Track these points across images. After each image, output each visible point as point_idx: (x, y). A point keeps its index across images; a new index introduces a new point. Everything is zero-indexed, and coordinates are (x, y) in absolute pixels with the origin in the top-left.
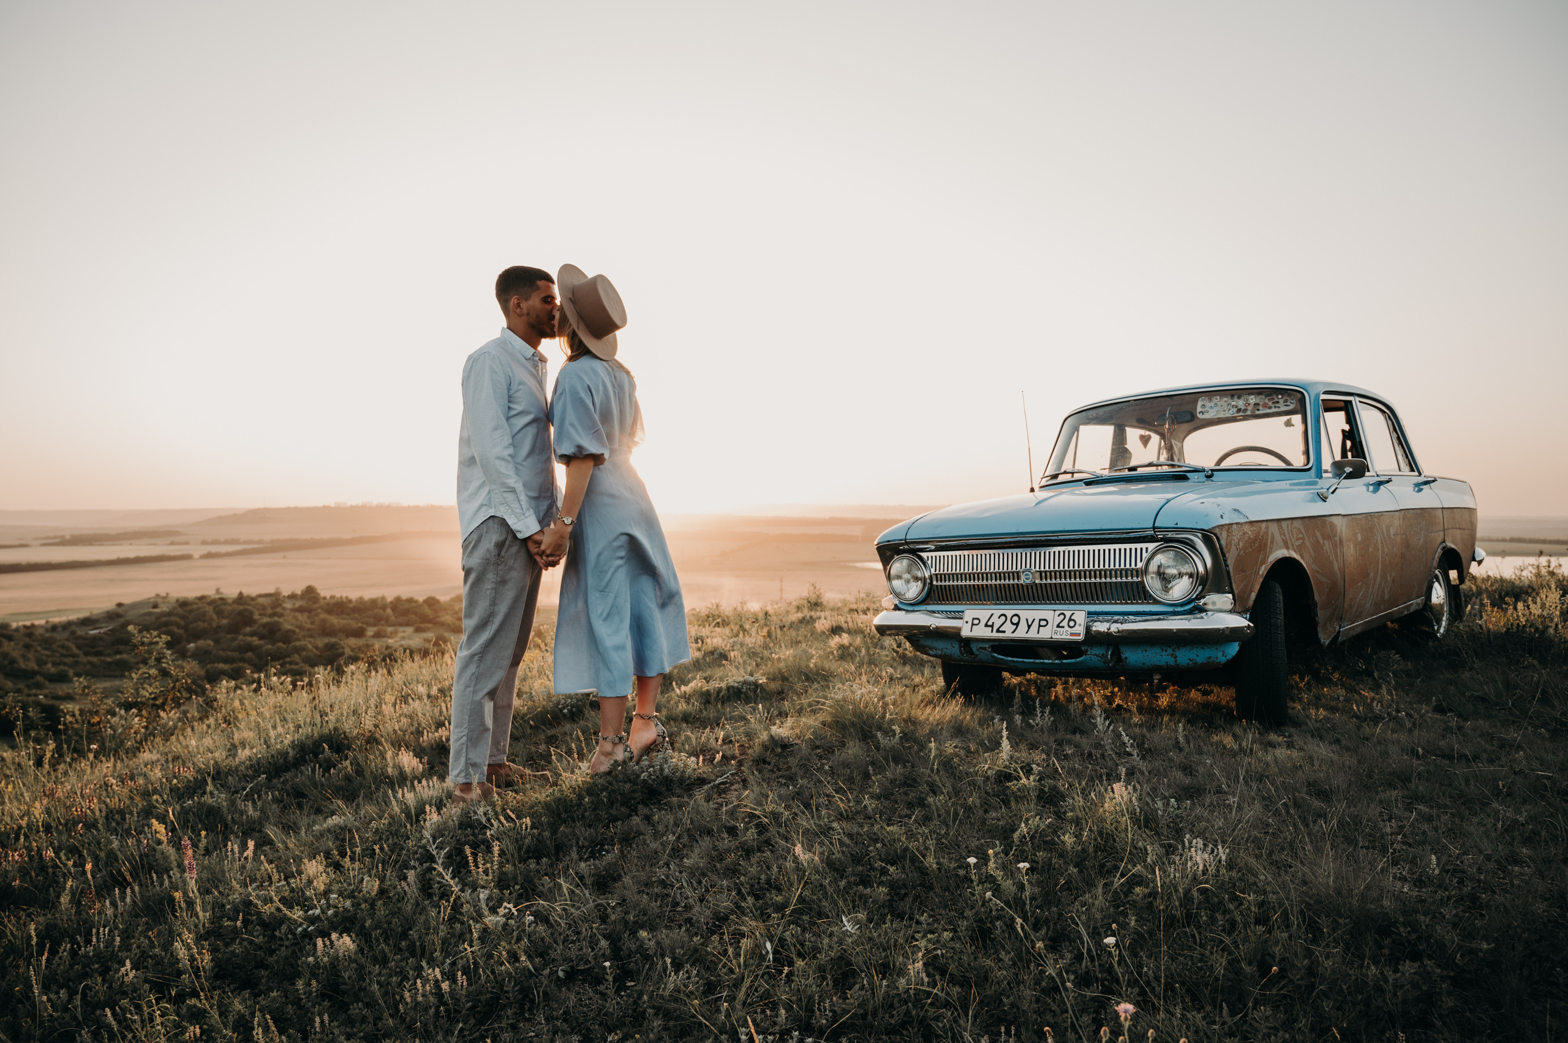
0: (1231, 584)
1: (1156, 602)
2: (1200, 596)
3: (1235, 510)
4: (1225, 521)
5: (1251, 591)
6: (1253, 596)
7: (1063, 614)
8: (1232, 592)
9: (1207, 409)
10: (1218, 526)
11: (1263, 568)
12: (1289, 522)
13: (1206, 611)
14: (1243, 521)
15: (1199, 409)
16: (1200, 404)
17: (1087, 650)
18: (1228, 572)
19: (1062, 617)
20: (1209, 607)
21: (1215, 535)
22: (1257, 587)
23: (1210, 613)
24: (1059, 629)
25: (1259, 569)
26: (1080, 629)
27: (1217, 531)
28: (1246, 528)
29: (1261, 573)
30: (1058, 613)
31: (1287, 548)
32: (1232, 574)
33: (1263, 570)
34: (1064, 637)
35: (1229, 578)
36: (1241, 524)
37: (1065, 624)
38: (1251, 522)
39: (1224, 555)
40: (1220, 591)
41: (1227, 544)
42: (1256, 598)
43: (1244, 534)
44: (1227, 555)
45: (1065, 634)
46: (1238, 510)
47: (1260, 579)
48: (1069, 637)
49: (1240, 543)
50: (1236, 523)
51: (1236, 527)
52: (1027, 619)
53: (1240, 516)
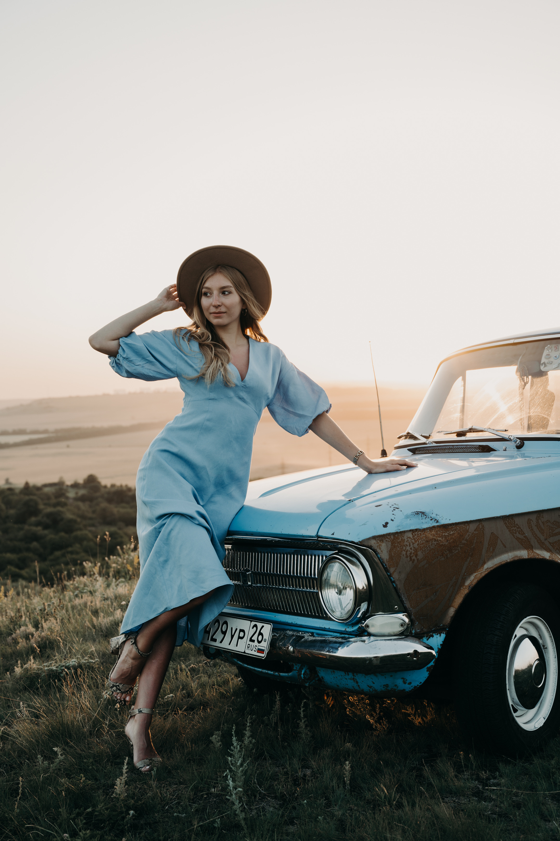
0: (402, 602)
1: (331, 619)
2: (366, 616)
3: (417, 513)
4: (391, 529)
5: (449, 606)
6: (452, 611)
7: (255, 626)
8: (403, 610)
9: (552, 359)
10: (374, 538)
11: (472, 577)
12: (534, 517)
13: (370, 635)
14: (425, 526)
15: (543, 360)
16: (546, 352)
17: (293, 666)
18: (396, 589)
19: (255, 628)
20: (371, 630)
21: (370, 547)
22: (458, 600)
23: (372, 638)
24: (251, 643)
25: (464, 580)
26: (265, 645)
27: (373, 543)
28: (430, 535)
29: (467, 583)
30: (253, 623)
31: (529, 547)
32: (402, 591)
33: (472, 580)
34: (253, 653)
35: (399, 597)
36: (424, 530)
37: (255, 638)
38: (445, 527)
39: (387, 570)
40: (390, 610)
41: (391, 557)
42: (458, 612)
43: (427, 541)
44: (392, 570)
45: (254, 649)
46: (423, 513)
47: (465, 591)
48: (256, 653)
49: (419, 553)
50: (410, 530)
51: (410, 535)
52: (232, 628)
53: (424, 521)
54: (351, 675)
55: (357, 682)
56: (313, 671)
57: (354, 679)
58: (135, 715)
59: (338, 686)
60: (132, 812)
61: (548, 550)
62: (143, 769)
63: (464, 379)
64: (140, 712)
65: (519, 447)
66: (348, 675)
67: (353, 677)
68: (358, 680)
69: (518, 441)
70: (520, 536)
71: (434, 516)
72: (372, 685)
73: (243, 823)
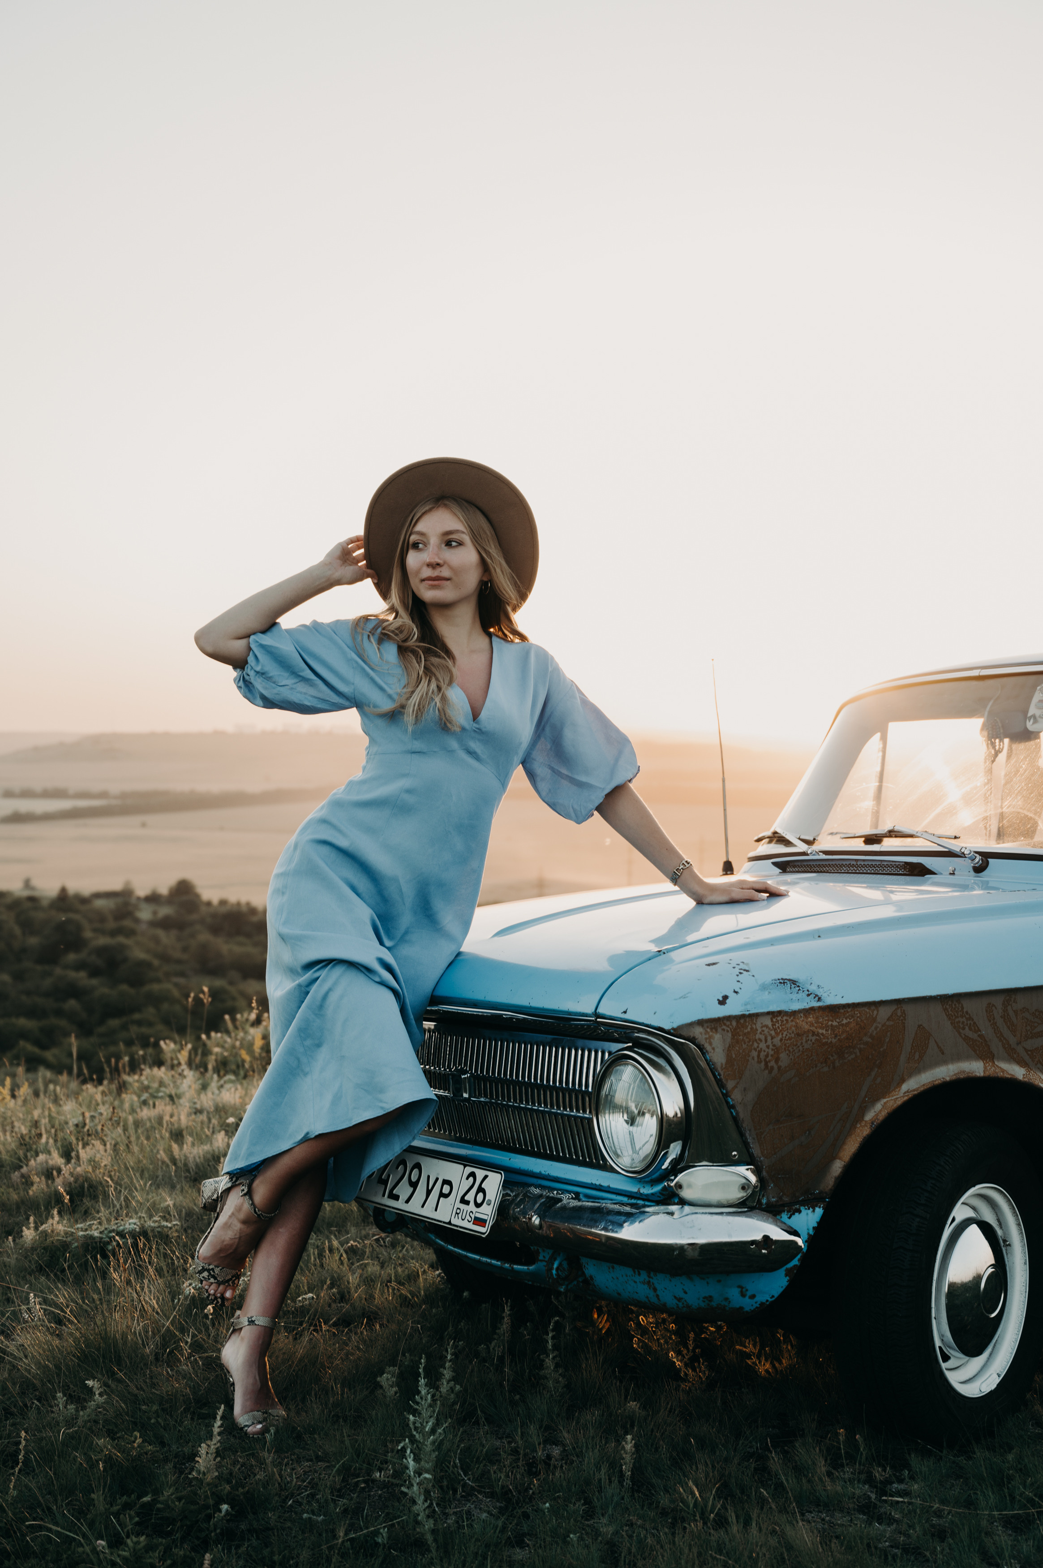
0: (746, 1144)
1: (612, 1170)
3: (783, 982)
4: (733, 1008)
5: (833, 1158)
6: (837, 1167)
7: (473, 1175)
8: (747, 1159)
10: (701, 1023)
11: (878, 1106)
12: (998, 1001)
13: (683, 1202)
14: (796, 1007)
15: (1032, 711)
17: (538, 1253)
18: (735, 1120)
19: (471, 1179)
21: (693, 1040)
22: (851, 1147)
24: (462, 1206)
25: (863, 1110)
26: (488, 1212)
27: (698, 1032)
28: (804, 1024)
29: (869, 1116)
31: (987, 1056)
32: (746, 1125)
33: (878, 1111)
34: (465, 1224)
35: (742, 1135)
36: (794, 1013)
37: (470, 1197)
38: (834, 1010)
39: (721, 1084)
40: (719, 1158)
41: (730, 1061)
42: (849, 1169)
43: (798, 1035)
44: (730, 1085)
45: (468, 1217)
46: (793, 982)
47: (863, 1131)
48: (471, 1226)
49: (783, 1056)
50: (768, 1013)
51: (767, 1021)
52: (429, 1177)
53: (794, 996)
54: (644, 1275)
55: (655, 1290)
56: (574, 1265)
57: (649, 1282)
58: (241, 1329)
59: (619, 1294)
60: (225, 1507)
61: (1022, 1063)
62: (250, 1429)
63: (884, 739)
64: (251, 1322)
65: (979, 869)
66: (639, 1274)
67: (647, 1279)
68: (657, 1286)
69: (978, 857)
70: (970, 1034)
71: (813, 988)
72: (682, 1295)
73: (429, 1538)
